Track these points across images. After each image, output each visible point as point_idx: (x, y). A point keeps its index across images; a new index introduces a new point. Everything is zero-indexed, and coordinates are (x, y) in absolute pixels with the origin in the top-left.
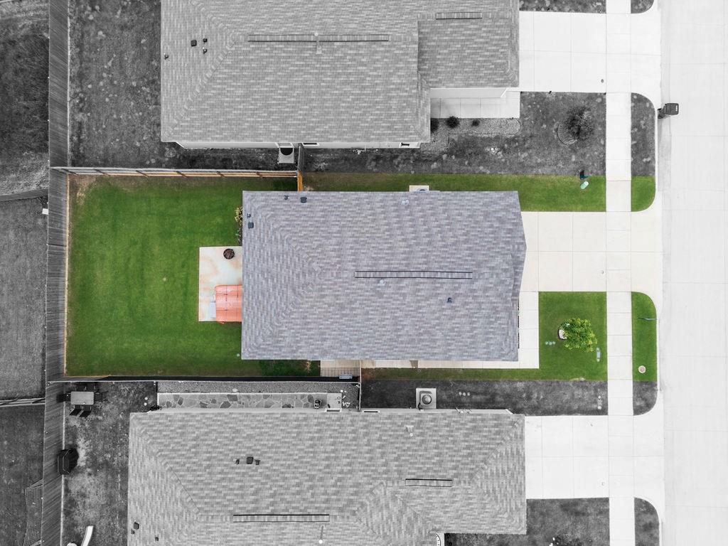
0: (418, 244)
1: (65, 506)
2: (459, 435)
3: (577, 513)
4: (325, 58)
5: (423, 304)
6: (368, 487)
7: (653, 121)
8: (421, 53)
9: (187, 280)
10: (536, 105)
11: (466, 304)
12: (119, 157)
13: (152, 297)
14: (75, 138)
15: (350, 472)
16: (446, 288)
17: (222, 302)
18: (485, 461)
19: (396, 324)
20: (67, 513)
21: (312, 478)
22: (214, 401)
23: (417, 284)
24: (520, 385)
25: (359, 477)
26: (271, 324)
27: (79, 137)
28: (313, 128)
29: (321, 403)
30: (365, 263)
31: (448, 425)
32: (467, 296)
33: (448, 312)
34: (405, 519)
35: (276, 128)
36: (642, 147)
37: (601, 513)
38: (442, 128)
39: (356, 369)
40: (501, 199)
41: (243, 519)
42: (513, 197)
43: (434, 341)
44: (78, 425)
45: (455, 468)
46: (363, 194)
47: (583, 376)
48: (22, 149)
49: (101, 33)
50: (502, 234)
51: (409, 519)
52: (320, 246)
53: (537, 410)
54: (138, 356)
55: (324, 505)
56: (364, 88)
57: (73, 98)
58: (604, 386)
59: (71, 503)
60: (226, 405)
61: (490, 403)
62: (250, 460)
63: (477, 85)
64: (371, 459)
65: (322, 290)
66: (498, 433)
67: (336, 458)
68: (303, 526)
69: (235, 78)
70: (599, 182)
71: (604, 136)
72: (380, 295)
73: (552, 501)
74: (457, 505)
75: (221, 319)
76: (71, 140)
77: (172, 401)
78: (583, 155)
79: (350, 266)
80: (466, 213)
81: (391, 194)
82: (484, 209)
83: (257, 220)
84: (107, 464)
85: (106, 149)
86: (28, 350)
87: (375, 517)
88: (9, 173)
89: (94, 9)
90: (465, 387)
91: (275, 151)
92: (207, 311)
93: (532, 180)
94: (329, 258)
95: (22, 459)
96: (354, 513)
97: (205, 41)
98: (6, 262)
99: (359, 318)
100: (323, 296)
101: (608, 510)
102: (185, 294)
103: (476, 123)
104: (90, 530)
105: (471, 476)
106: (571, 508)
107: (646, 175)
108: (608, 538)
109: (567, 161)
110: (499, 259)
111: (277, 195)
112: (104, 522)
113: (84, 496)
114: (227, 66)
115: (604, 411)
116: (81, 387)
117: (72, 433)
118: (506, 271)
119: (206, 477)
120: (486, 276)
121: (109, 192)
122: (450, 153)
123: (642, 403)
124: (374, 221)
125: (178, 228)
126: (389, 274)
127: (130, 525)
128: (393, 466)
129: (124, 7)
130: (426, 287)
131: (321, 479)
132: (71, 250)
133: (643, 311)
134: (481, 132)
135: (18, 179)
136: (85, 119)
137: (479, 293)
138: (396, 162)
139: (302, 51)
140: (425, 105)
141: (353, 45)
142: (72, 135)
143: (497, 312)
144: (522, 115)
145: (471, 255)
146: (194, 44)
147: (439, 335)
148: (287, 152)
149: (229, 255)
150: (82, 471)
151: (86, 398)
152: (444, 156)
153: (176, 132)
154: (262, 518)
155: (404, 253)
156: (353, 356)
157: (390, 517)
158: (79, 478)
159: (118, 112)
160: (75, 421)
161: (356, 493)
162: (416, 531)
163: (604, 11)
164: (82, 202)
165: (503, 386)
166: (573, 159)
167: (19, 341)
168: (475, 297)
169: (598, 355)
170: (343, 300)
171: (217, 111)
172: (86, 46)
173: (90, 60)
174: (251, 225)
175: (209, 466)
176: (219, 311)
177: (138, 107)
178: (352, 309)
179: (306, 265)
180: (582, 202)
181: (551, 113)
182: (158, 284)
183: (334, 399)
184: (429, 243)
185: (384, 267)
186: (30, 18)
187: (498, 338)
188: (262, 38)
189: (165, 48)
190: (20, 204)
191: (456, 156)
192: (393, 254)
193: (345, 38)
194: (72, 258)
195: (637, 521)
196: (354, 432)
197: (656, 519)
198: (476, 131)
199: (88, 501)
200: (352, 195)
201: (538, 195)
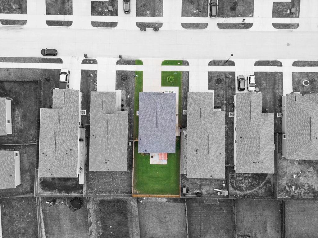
0: (151, 115)
1: (209, 195)
2: (192, 106)
3: (211, 79)
4: (110, 134)
5: (163, 113)
6: (202, 126)
7: (122, 60)
8: (109, 114)
9: (158, 167)
10: (118, 86)
11: (163, 105)
12: (129, 183)
13: (161, 175)
14: (124, 193)
15: (199, 129)
16: (160, 109)
17: (163, 158)
18: (197, 101)
19: (168, 119)
20: (211, 195)
21: (200, 138)
22: (186, 161)
23: (159, 115)
24: (182, 91)
25: (200, 128)
26: (168, 146)
27: (124, 192)
28: (125, 137)
29: (186, 136)
30: (155, 126)
31: (190, 108)
32: (162, 104)
33: (165, 108)
34: (209, 118)
35: (124, 145)
36: (128, 62)
37: (211, 73)
38: (124, 108)
39: (179, 128)
40: (141, 96)
41: (208, 152)
42: (140, 93)
43: (172, 111)
44: (191, 192)
45: (198, 107)
46: (139, 126)
47: (180, 77)
48: (126, 208)
49: (100, 187)
50: (149, 97)
51: (209, 117)
52: (151, 136)
53: (188, 87)
54: (175, 178)
55: (205, 135)
56: (117, 126)
57: (115, 194)
58: (183, 72)
59: (209, 194)
60: (186, 158)
61: (186, 98)
62: (197, 151)
63: (116, 101)
64: (196, 125)
65: (160, 135)
66: (191, 98)
67: (196, 132)
68: (209, 139)
69: (114, 153)
70: (136, 72)
71: (126, 71)
72: (162, 122)
73: (208, 84)
74: (206, 107)
75: (167, 158)
76: (125, 194)
77: (185, 170)
78: (130, 76)
79: (155, 129)
80: (144, 104)
81: (139, 120)
82: (143, 100)
83: (145, 149)
84: (200, 186)
85: (127, 186)
86: (174, 206)
87: (208, 124)
88: (132, 211)
89: (94, 189)
90: (183, 103)
91: (128, 146)
92: (165, 162)
93: (136, 88)
94: (153, 133)
95: (200, 207)
96: (207, 129)
97: (106, 160)
98: (153, 212)
99: (166, 127)
100: (162, 135)
101: (211, 72)
102: (161, 167)
103: (122, 100)
104: (215, 189)
105: (200, 104)
106: (210, 80)
107: (135, 62)
108: (217, 72)
109: (131, 80)
110: (154, 98)
111: (139, 145)
112: (213, 186)
113: (207, 191)
114: (112, 155)
115: (188, 72)
116: (182, 191)
117: (193, 194)
118: (156, 97)
119: (200, 160)
120: (158, 100)
121: (137, 185)
122: (129, 106)
123: (187, 64)
124: (145, 124)
125: (146, 169)
126: (157, 121)
127: (211, 178)
128: (198, 120)
129: (94, 182)
130: (160, 113)
131: (200, 136)
132: (150, 194)
133: (166, 63)
134: (125, 99)
135: (133, 209)
136: (120, 191)
137: (161, 102)
138: (131, 118)
139: (109, 139)
140: (120, 112)
141: (108, 128)
142: (124, 194)
143: (165, 98)
144: (121, 90)
145: (153, 104)
146: (106, 163)
147: (170, 110)
148: (128, 144)
149: (152, 157)
150: (201, 191)
151: (185, 190)
152: (130, 107)
153: (125, 168)
154: (208, 148)
155: (152, 117)
156: (175, 129)
157: (208, 121)
158: (203, 192)
159: (118, 183)
160: (190, 193)
161: (203, 128)
162: (212, 116)
163: (97, 70)
164: (140, 192)
165: (182, 95)
166: (131, 78)
167: (172, 208)
168: (162, 103)
169: (176, 73)
170: (163, 131)
171: (121, 158)
172: (103, 191)
173: (106, 190)
174: (146, 151)
175: (198, 160)
176: (165, 159)
177: (117, 178)
178: (164, 129)
179: (155, 138)
180: (141, 76)
181: (120, 83)
182: (159, 174)
183: (185, 133)
184: (151, 112)
185: (156, 122)
186: (94, 206)
187: (171, 97)
188: (106, 147)
189: (106, 170)
190: (139, 208)
191: (130, 104)
192: (153, 120)
193: (107, 130)
194: (152, 194)
195: (213, 65)
196: (191, 129)
197: (213, 61)
198: (124, 100)
199: (208, 190)
200: (139, 129)
201: (139, 86)
